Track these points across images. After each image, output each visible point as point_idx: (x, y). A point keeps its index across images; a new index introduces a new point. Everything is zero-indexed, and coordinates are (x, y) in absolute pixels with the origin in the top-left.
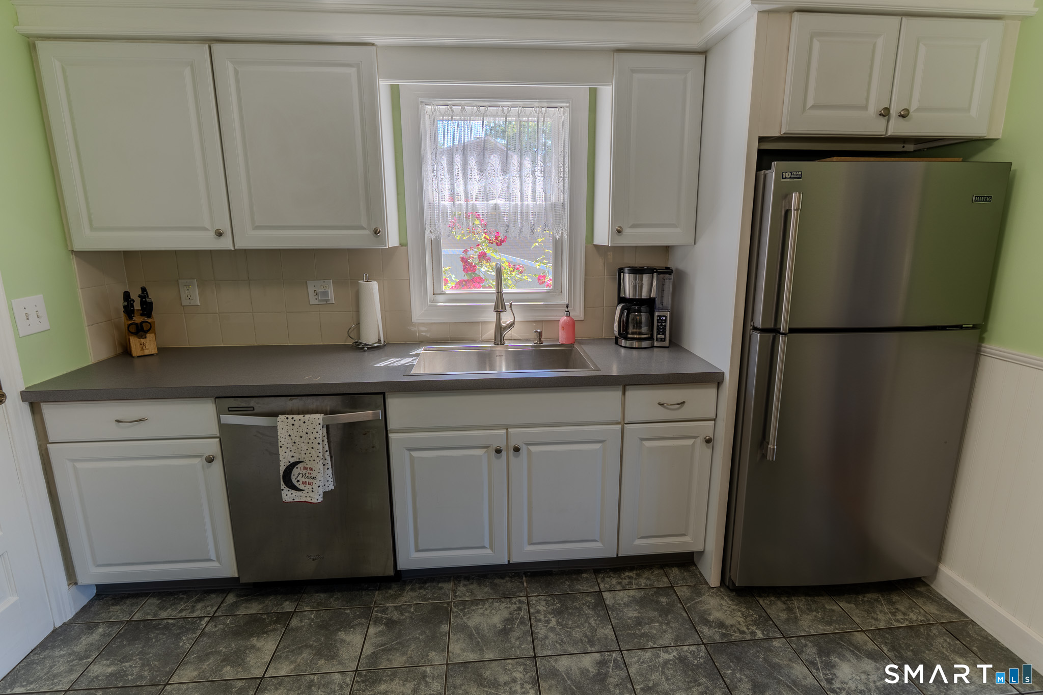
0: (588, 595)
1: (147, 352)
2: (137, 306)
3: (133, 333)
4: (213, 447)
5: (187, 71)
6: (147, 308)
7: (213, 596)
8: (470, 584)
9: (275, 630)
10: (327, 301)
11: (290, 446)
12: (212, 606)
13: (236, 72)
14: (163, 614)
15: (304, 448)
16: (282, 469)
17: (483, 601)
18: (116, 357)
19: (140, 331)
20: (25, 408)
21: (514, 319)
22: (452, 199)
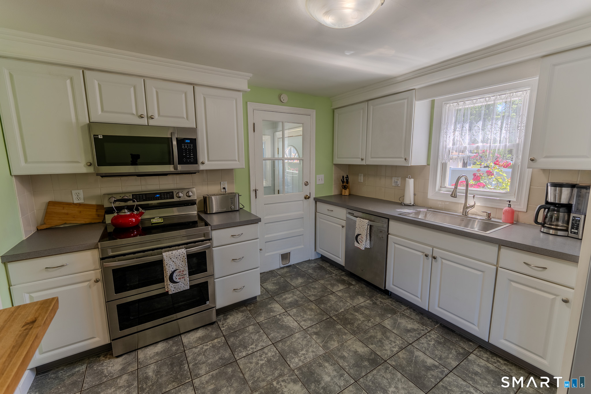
0: (462, 349)
1: (346, 194)
2: (345, 181)
3: (344, 188)
4: (344, 223)
5: (362, 111)
6: (347, 182)
7: (340, 270)
8: (413, 312)
9: (346, 285)
10: (398, 185)
11: (359, 228)
12: (338, 272)
13: (373, 108)
14: (328, 268)
15: (362, 230)
16: (356, 235)
17: (412, 319)
18: (340, 195)
20: (314, 202)
21: (475, 203)
22: (454, 144)
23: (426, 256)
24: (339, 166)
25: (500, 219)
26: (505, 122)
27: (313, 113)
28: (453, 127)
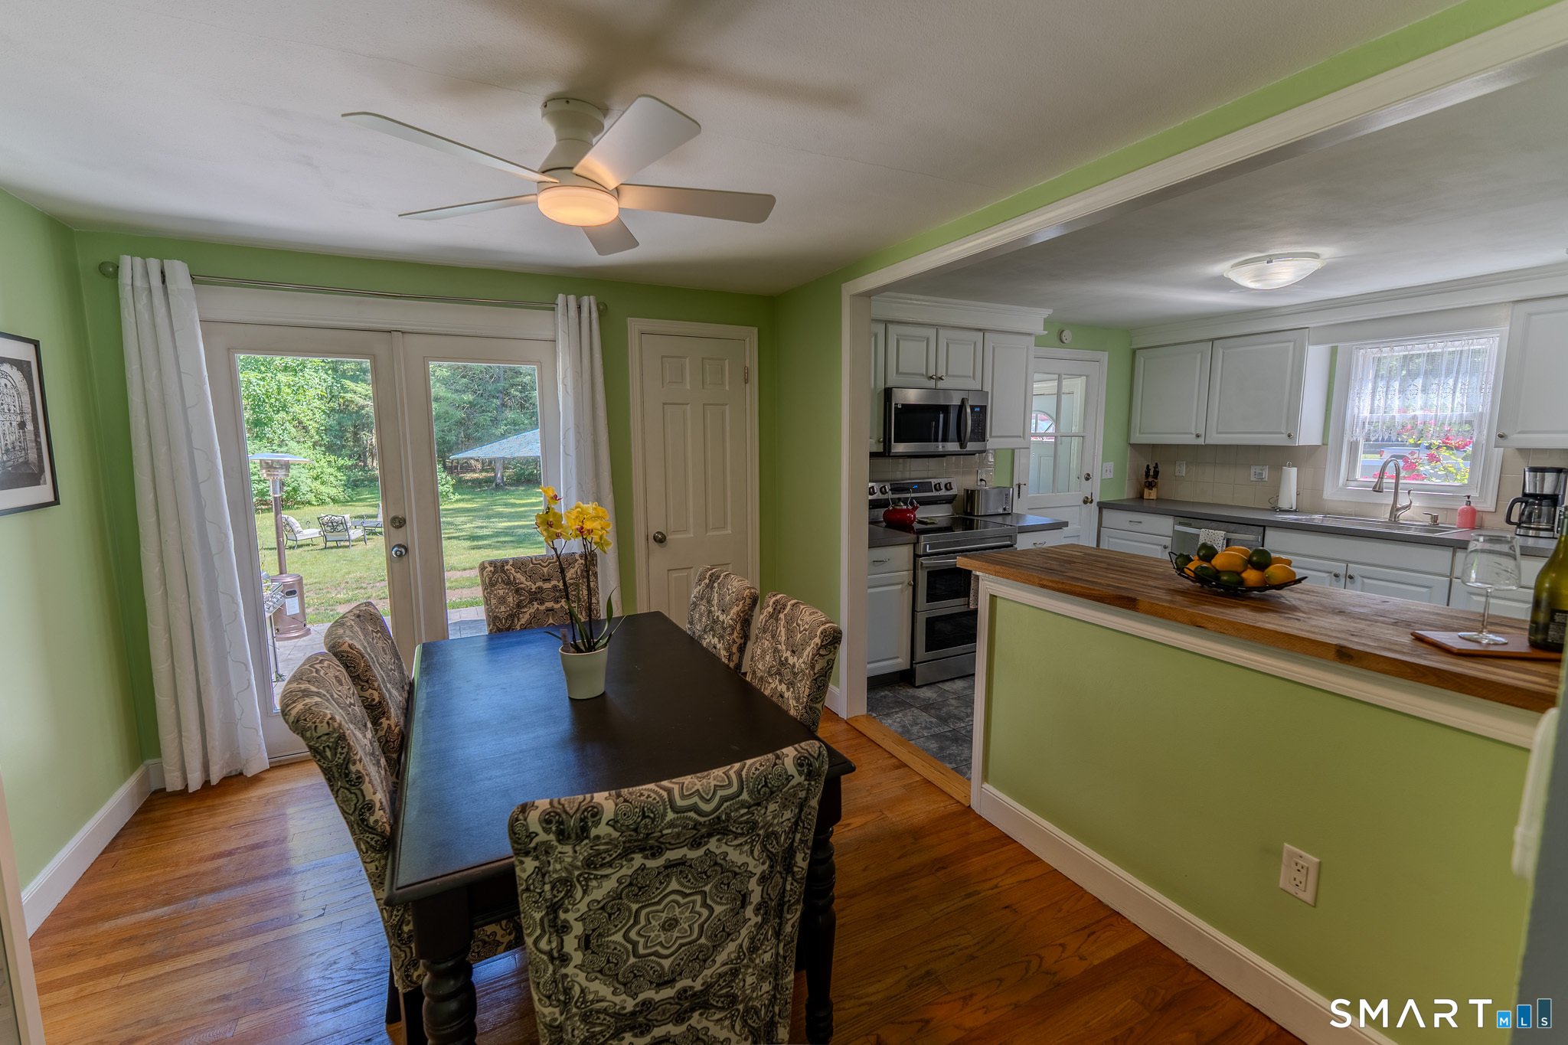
1: (1151, 498)
2: (1152, 473)
3: (1147, 487)
4: (1168, 541)
5: (1199, 356)
6: (1156, 473)
10: (1261, 478)
13: (1223, 352)
18: (1137, 498)
19: (1150, 486)
20: (1097, 508)
21: (1411, 502)
22: (1372, 412)
23: (1336, 576)
24: (1137, 448)
25: (1455, 524)
26: (1460, 380)
27: (1104, 356)
28: (1370, 386)
